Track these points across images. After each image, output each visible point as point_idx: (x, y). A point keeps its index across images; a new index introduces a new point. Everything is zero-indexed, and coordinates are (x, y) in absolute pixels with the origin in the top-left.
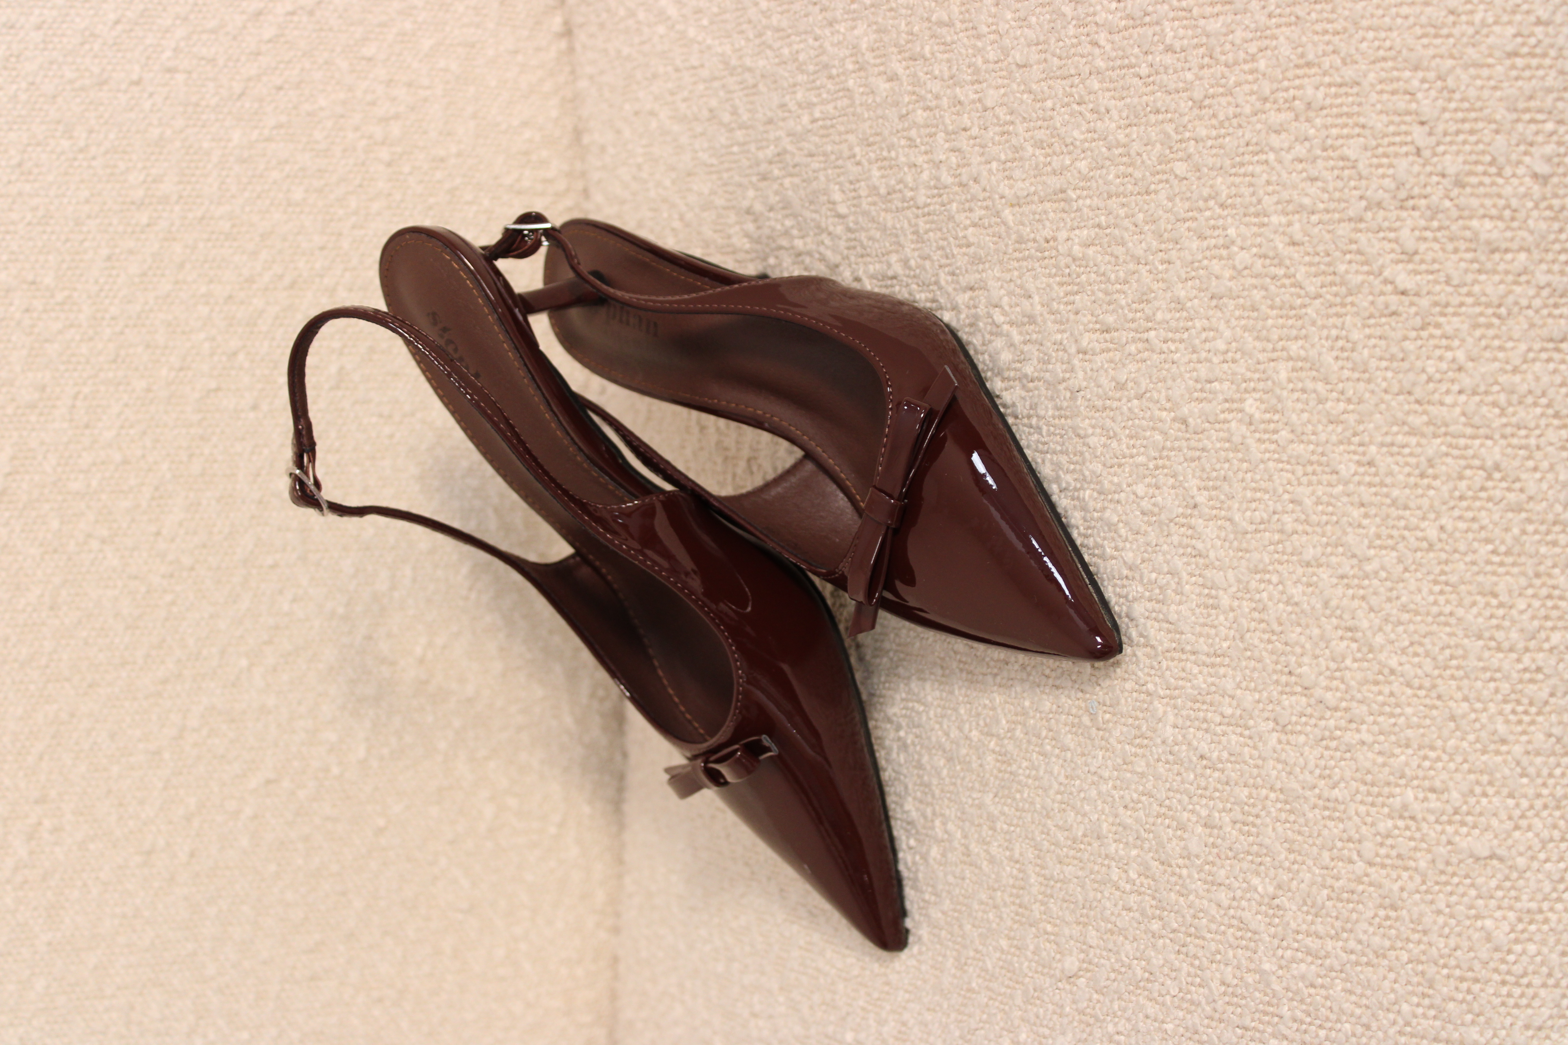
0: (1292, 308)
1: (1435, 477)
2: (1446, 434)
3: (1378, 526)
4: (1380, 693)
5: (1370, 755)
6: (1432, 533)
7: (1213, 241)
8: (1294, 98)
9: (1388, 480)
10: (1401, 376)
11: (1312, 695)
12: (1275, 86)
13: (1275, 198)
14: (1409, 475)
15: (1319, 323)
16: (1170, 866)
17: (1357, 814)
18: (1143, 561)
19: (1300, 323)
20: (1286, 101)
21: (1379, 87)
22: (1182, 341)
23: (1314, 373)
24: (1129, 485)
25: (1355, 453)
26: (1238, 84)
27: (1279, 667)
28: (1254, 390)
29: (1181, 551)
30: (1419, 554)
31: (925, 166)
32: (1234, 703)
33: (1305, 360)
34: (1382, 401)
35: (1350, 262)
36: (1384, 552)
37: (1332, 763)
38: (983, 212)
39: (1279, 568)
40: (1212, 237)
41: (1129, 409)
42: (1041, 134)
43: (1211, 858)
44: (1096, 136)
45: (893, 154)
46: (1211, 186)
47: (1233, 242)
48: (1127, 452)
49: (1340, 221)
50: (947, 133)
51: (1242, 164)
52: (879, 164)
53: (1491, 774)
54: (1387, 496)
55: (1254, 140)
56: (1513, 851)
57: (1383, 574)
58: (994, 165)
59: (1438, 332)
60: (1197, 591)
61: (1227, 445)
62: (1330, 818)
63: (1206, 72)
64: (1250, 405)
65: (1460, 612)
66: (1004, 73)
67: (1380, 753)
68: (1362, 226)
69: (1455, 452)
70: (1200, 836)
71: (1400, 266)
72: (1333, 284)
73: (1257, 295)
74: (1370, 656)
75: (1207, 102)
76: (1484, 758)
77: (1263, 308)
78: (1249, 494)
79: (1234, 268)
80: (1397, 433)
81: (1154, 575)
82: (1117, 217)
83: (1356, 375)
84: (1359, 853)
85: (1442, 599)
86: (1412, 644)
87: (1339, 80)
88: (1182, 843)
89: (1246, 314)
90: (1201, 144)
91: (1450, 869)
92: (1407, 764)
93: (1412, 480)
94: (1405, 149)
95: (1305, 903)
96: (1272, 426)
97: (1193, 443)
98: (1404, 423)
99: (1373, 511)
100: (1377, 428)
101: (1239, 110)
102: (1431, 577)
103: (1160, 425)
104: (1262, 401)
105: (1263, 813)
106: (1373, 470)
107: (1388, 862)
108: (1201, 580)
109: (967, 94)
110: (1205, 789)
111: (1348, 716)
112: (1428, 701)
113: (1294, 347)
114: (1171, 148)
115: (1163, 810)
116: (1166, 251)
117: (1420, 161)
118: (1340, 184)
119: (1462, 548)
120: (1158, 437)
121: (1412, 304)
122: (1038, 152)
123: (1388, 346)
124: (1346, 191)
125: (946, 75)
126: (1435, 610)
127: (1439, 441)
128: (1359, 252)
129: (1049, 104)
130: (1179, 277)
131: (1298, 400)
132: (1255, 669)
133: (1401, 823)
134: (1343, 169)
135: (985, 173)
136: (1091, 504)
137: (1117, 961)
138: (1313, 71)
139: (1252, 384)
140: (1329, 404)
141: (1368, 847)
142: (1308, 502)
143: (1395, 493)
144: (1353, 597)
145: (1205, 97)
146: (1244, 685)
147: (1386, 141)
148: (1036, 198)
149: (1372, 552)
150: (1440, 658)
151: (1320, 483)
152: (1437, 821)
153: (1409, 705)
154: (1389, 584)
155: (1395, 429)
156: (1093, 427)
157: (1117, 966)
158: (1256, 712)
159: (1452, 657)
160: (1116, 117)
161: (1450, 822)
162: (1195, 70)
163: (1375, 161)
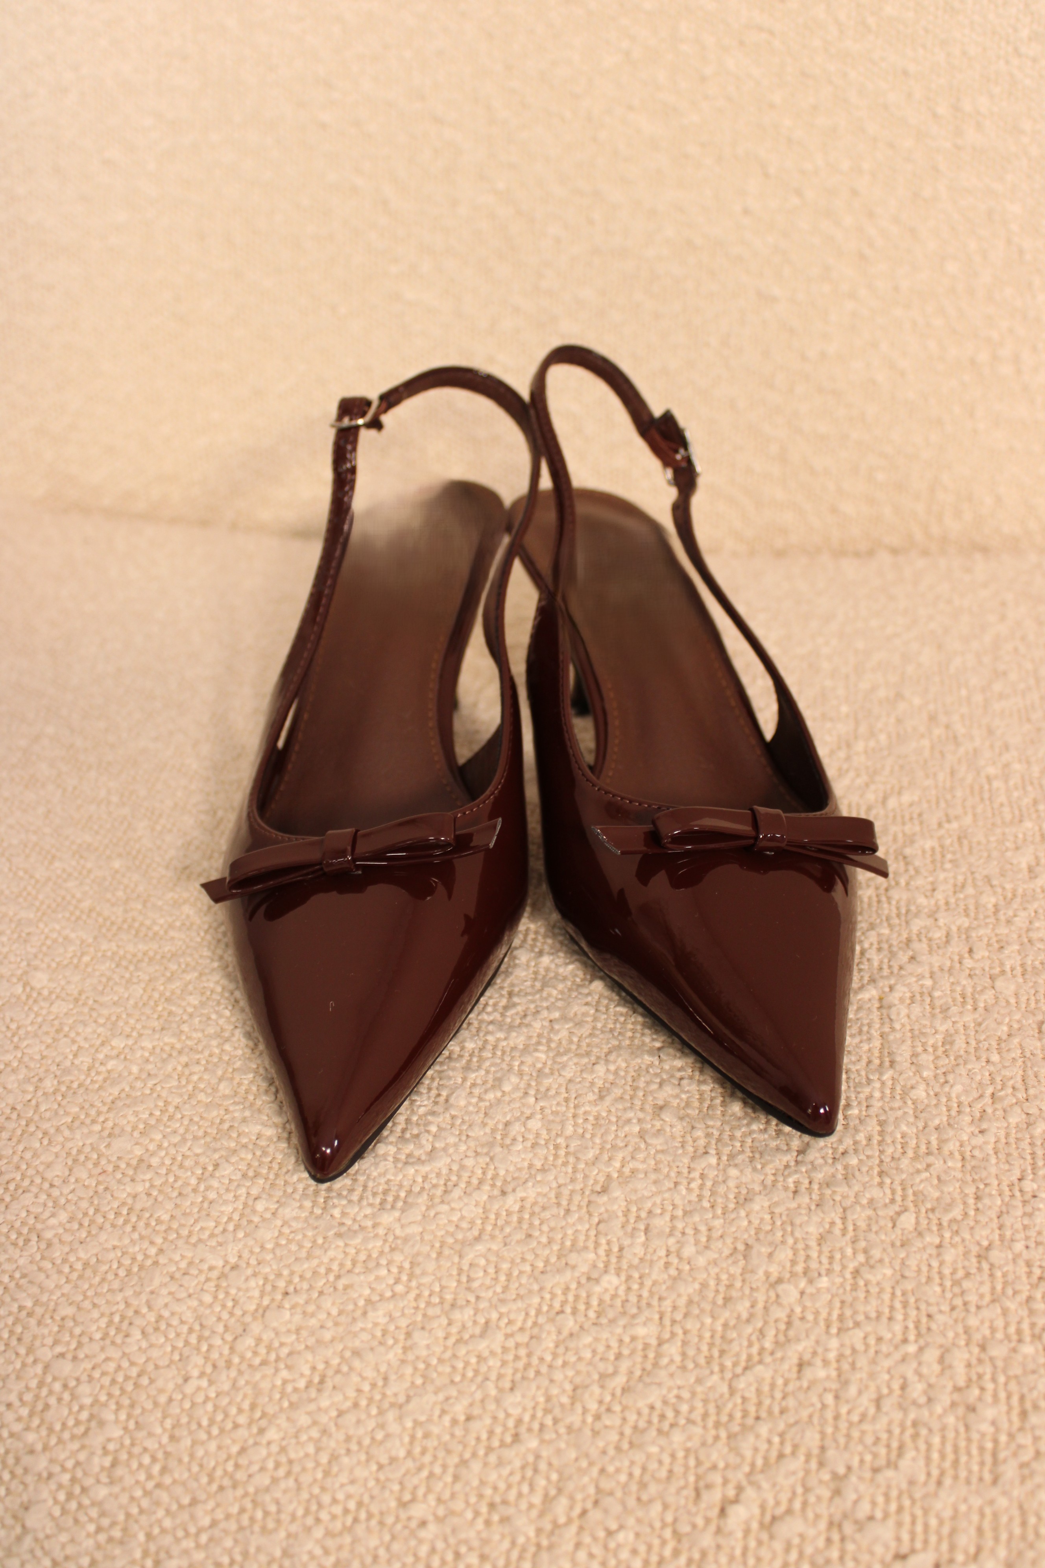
0: (722, 1352)
1: (488, 1523)
2: (539, 1546)
3: (439, 1437)
4: (240, 1411)
5: (171, 1386)
6: (418, 1511)
7: (814, 1254)
8: (982, 1389)
9: (493, 1459)
10: (619, 1494)
11: (255, 1318)
12: (1000, 1364)
13: (860, 1347)
14: (495, 1488)
15: (699, 1389)
16: (110, 1110)
17: (107, 1359)
18: (453, 1117)
19: (702, 1361)
20: (980, 1376)
21: (988, 1511)
22: (700, 1197)
23: (638, 1373)
24: (542, 1109)
25: (533, 1417)
26: (1005, 1312)
27: (296, 1279)
28: (629, 1289)
29: (455, 1167)
30: (396, 1487)
31: (933, 902)
32: (268, 1215)
33: (656, 1365)
34: (591, 1464)
35: (769, 1442)
36: (407, 1439)
37: (172, 1335)
38: (876, 964)
39: (412, 1295)
40: (820, 1253)
41: (629, 1121)
42: (960, 1043)
43: (103, 1162)
44: (953, 1113)
45: (948, 866)
46: (881, 1261)
47: (811, 1282)
48: (581, 1111)
49: (823, 1433)
50: (968, 929)
51: (905, 1305)
52: (938, 849)
53: (121, 1542)
54: (474, 1455)
55: (934, 1326)
56: (28, 1556)
57: (380, 1436)
58: (928, 983)
59: (668, 1552)
60: (405, 1183)
61: (568, 1243)
62: (110, 1323)
63: (1022, 1270)
64: (611, 1281)
65: (319, 1533)
66: (1033, 1005)
67: (170, 1400)
68: (813, 1465)
69: (515, 1555)
70: (131, 1152)
71: (757, 1511)
72: (745, 1414)
73: (743, 1308)
74: (286, 1404)
75: (985, 1266)
76: (141, 1537)
77: (726, 1314)
78: (505, 1266)
79: (780, 1281)
80: (548, 1479)
81: (433, 1129)
82: (857, 1130)
83: (628, 1431)
84: (62, 1355)
85: (338, 1510)
86: (290, 1462)
87: (1002, 1455)
88: (128, 1129)
89: (722, 1289)
90: (934, 1252)
91: (19, 1471)
92: (150, 1434)
93: (488, 1492)
94: (906, 1537)
95: (24, 1276)
96: (582, 1307)
97: (577, 1198)
98: (560, 1490)
99: (458, 1432)
100: (559, 1451)
101: (973, 1309)
102: (366, 1499)
103: (606, 1157)
104: (614, 1297)
105: (136, 1236)
106: (508, 1439)
107: (44, 1392)
108: (416, 1189)
109: (1011, 958)
110: (181, 1166)
111: (221, 1364)
112: (219, 1473)
113: (673, 1350)
114: (933, 1210)
115: (171, 1109)
116: (809, 1190)
117: (889, 1557)
118: (869, 1440)
119: (396, 1547)
120: (591, 1154)
121: (708, 1521)
122: (940, 1037)
123: (658, 1481)
124: (860, 1448)
125: (1034, 935)
126: (326, 1499)
127: (532, 1534)
128: (781, 1456)
129: (995, 1058)
130: (776, 1204)
131: (608, 1347)
132: (301, 1247)
133: (84, 1415)
134: (888, 1446)
135: (920, 970)
136: (529, 1060)
137: (27, 1033)
138: (1015, 1418)
139: (635, 1286)
140: (596, 1389)
141: (66, 1368)
142: (482, 1346)
143: (476, 1466)
144: (359, 1391)
145: (992, 1266)
146: (286, 1230)
147: (919, 1512)
148: (886, 1029)
149: (409, 1424)
150: (267, 1498)
151: (504, 1363)
152: (78, 1464)
153: (219, 1448)
154: (367, 1441)
155: (554, 1477)
156: (616, 1073)
157: (22, 1032)
158: (251, 1242)
159: (266, 1513)
160: (974, 1142)
161: (73, 1480)
162: (1026, 1255)
163: (894, 1493)
